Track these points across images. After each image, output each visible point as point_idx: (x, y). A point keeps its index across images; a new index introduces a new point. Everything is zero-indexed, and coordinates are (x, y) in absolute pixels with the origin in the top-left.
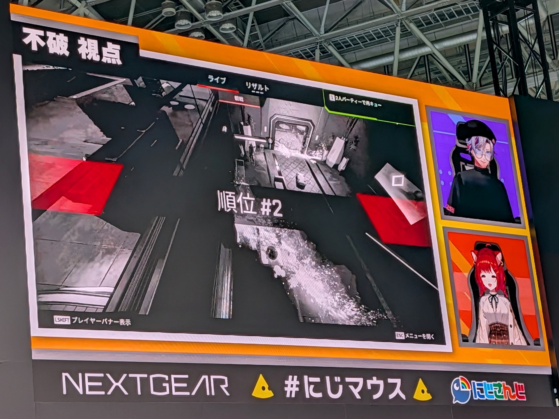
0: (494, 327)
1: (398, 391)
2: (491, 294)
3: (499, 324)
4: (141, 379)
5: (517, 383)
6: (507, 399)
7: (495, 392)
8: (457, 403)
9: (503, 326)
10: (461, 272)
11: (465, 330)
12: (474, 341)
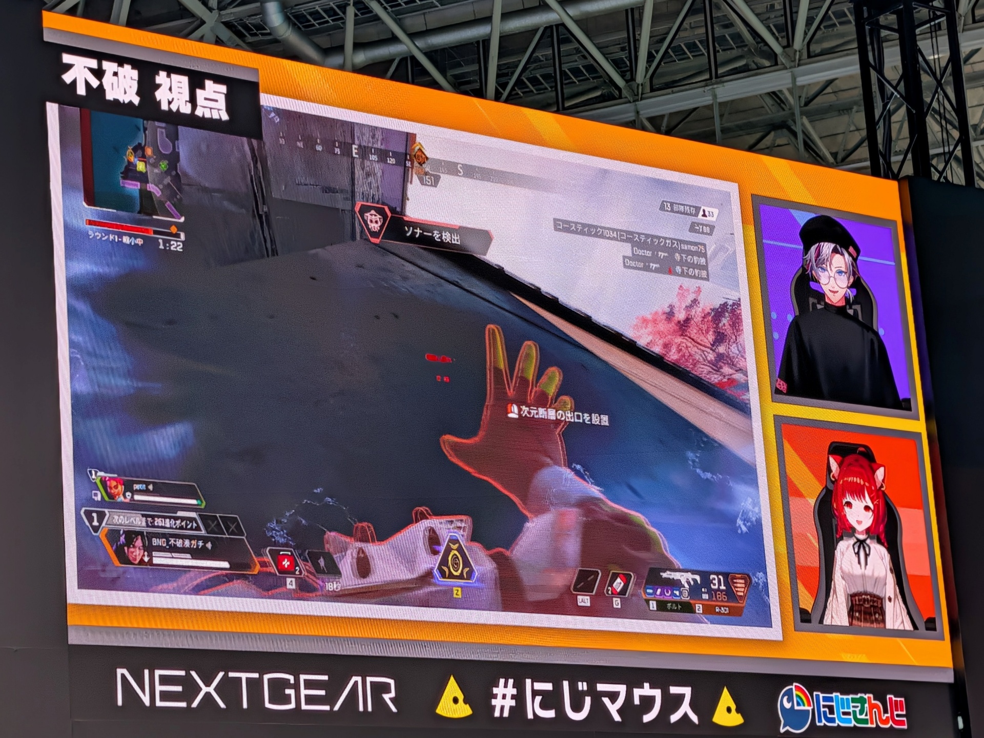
0: (858, 599)
1: (685, 708)
2: (857, 539)
3: (868, 595)
4: (248, 680)
5: (892, 696)
6: (874, 726)
7: (854, 712)
8: (788, 730)
9: (875, 599)
10: (803, 496)
11: (807, 601)
12: (821, 621)
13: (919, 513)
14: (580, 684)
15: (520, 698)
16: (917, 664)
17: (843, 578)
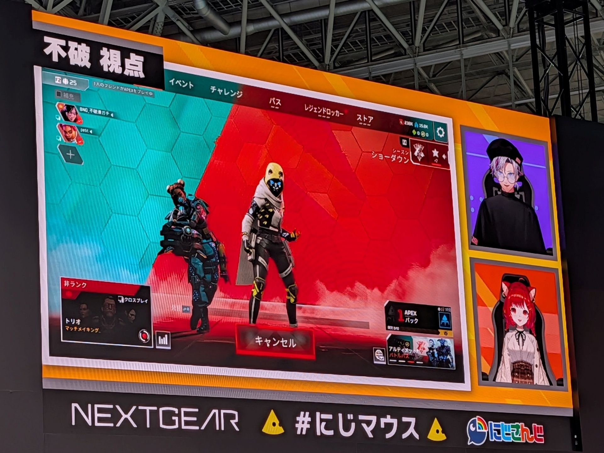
0: (518, 365)
1: (411, 430)
2: (518, 331)
3: (523, 362)
4: (150, 411)
5: (536, 424)
6: (524, 442)
7: (513, 433)
8: (472, 444)
9: (528, 365)
10: (487, 306)
11: (486, 368)
12: (494, 380)
13: (556, 316)
14: (349, 415)
15: (313, 423)
16: (551, 405)
17: (508, 354)
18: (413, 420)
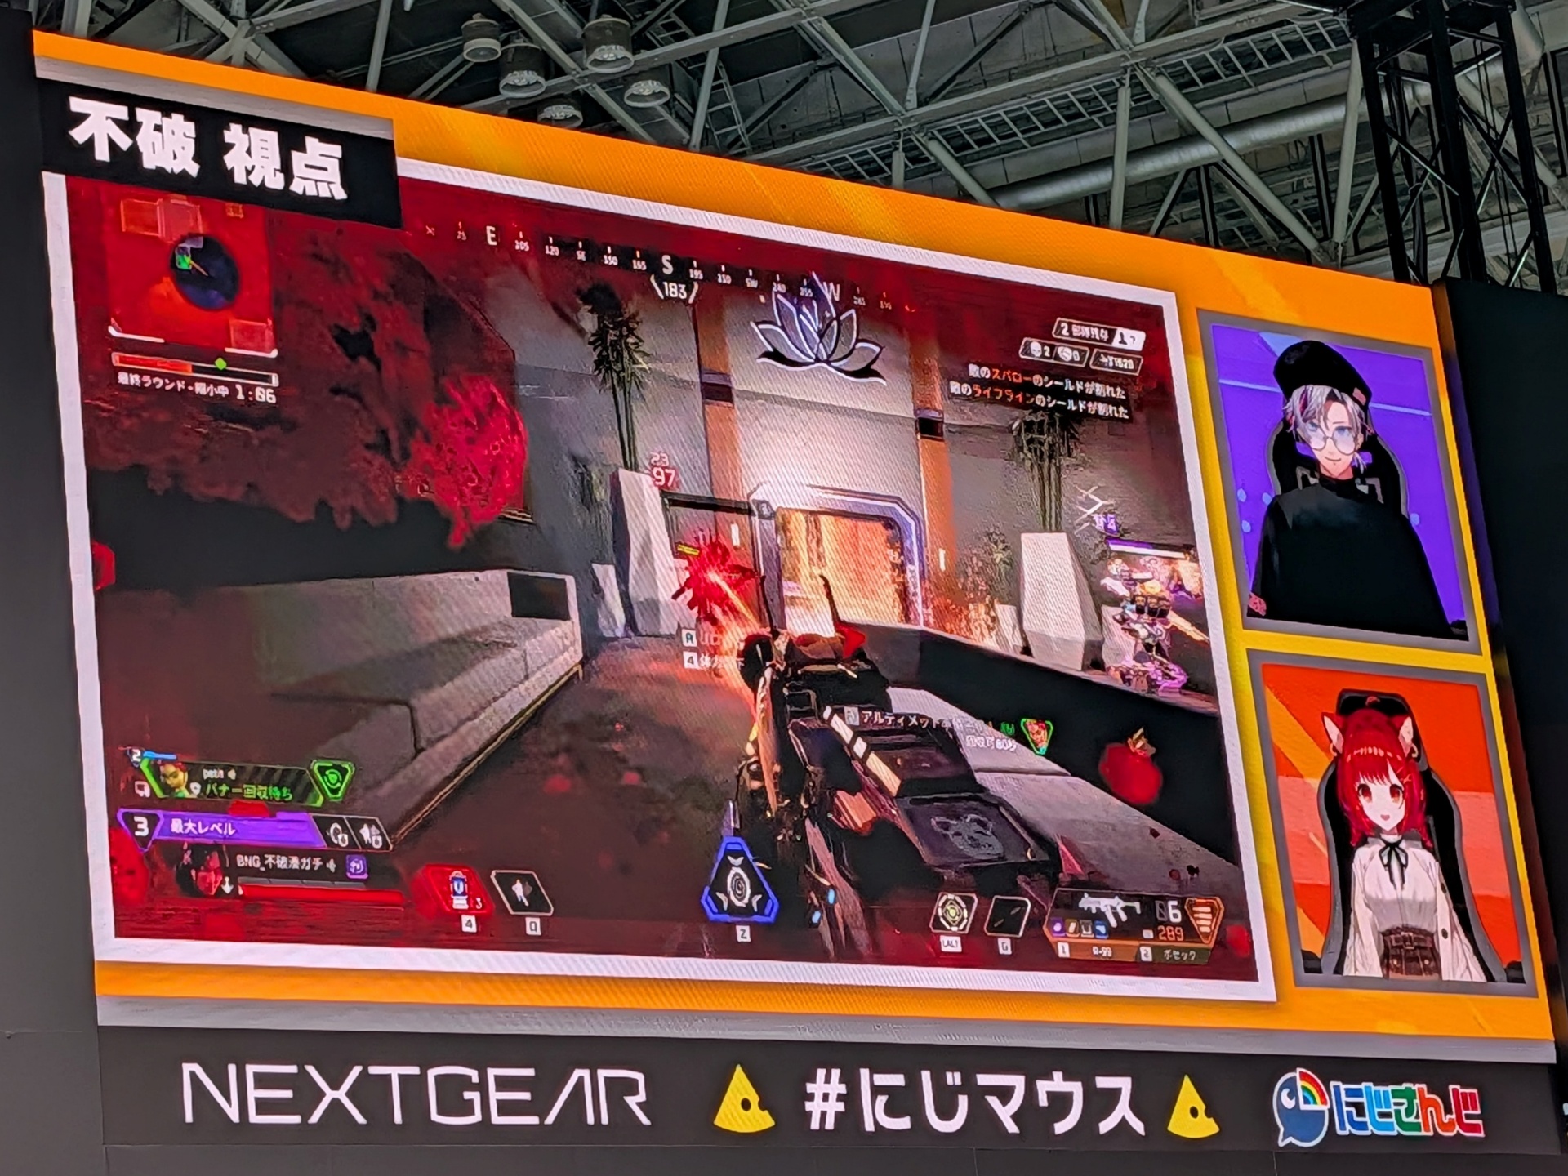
0: (1396, 938)
1: (1122, 1109)
2: (1384, 841)
3: (1410, 930)
4: (403, 1078)
5: (1458, 1087)
6: (1431, 1133)
7: (1398, 1112)
8: (1291, 1143)
9: (1422, 936)
10: (1301, 776)
11: (1312, 939)
12: (1339, 969)
13: (1488, 799)
14: (949, 1075)
15: (851, 1098)
16: (1492, 1034)
17: (1368, 905)
18: (1124, 1084)
